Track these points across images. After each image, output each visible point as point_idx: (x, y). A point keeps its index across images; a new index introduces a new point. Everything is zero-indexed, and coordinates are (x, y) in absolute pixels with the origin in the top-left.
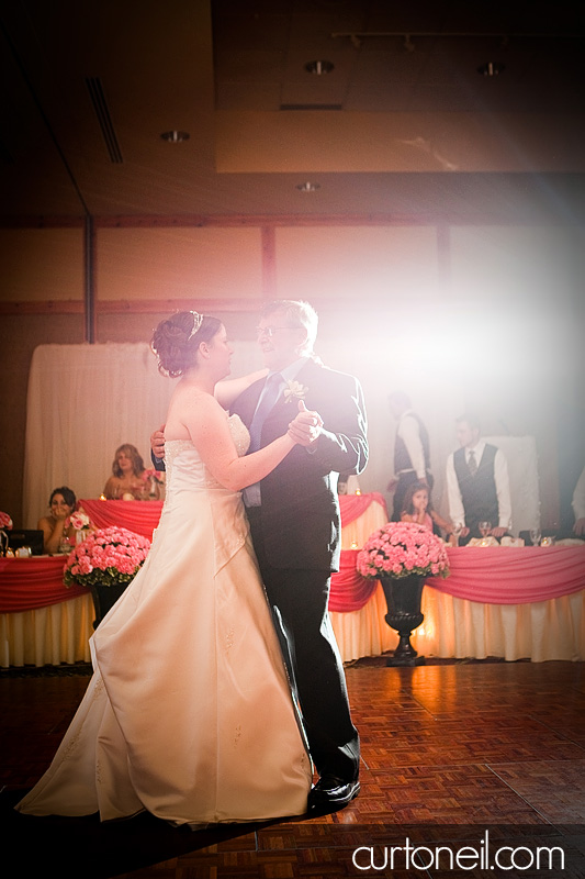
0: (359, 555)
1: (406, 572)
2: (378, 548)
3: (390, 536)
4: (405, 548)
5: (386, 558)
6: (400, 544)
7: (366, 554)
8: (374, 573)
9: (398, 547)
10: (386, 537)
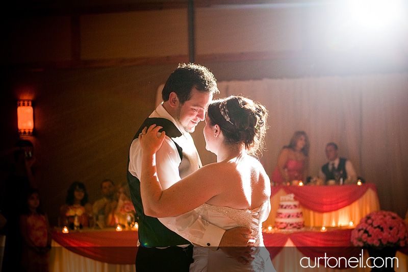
0: (353, 232)
1: (383, 245)
2: (365, 228)
3: (373, 221)
4: (382, 229)
5: (369, 236)
6: (379, 227)
7: (356, 232)
8: (361, 244)
9: (377, 229)
10: (370, 221)
